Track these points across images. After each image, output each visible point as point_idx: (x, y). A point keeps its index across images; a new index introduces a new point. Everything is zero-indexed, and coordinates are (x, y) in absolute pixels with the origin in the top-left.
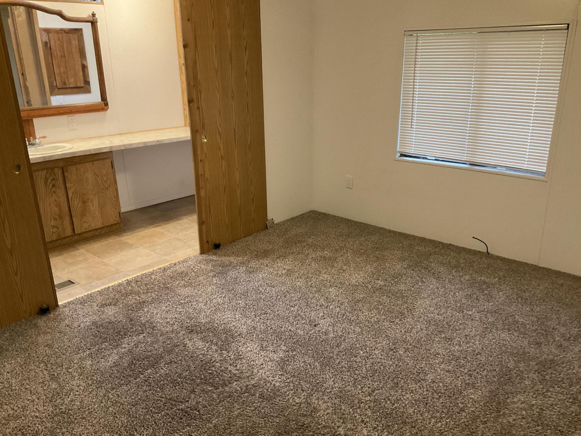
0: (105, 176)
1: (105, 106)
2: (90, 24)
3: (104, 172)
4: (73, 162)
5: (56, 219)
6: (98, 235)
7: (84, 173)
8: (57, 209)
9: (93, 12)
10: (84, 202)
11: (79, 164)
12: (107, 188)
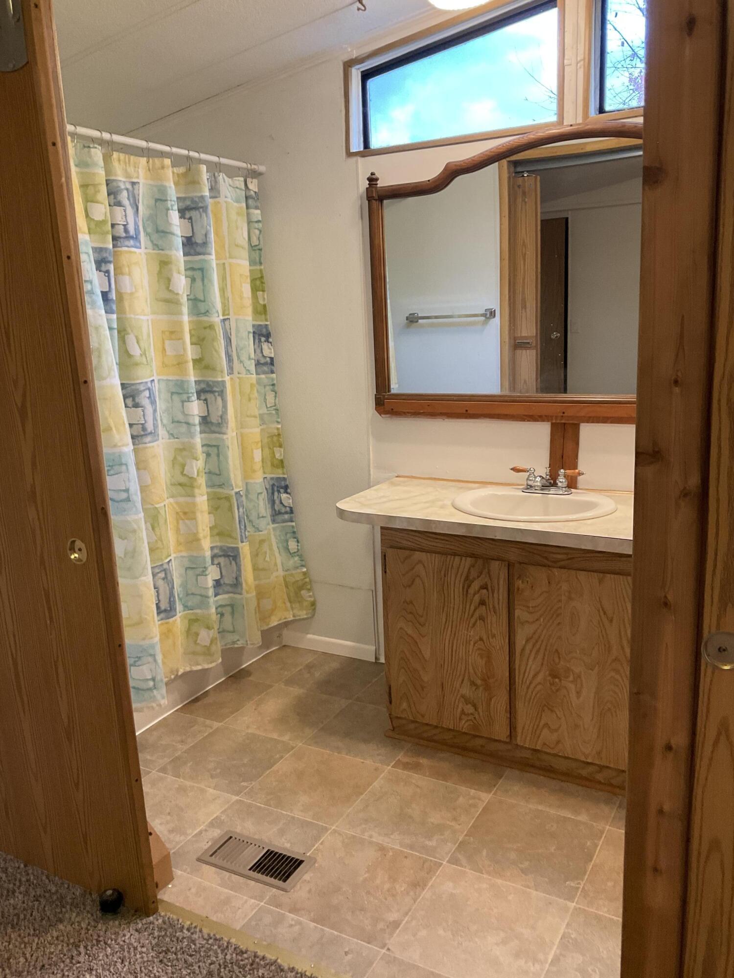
5: (477, 687)
7: (570, 598)
8: (481, 662)
10: (554, 675)
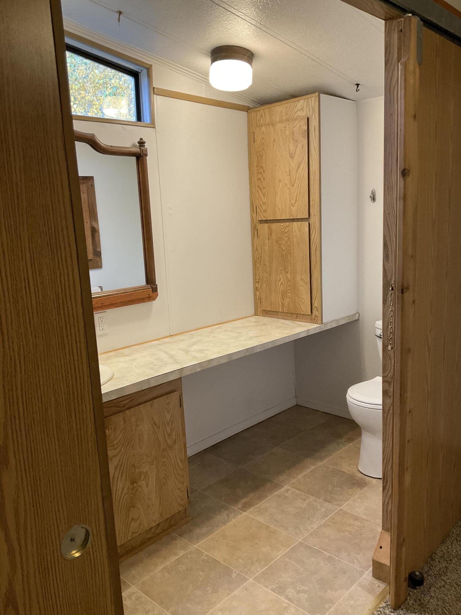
0: (168, 424)
1: (153, 292)
2: (134, 158)
3: (168, 417)
4: (119, 407)
6: (152, 538)
7: (137, 425)
9: (141, 139)
10: (133, 482)
11: (129, 408)
12: (170, 447)
